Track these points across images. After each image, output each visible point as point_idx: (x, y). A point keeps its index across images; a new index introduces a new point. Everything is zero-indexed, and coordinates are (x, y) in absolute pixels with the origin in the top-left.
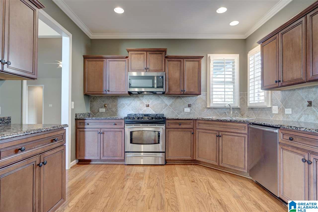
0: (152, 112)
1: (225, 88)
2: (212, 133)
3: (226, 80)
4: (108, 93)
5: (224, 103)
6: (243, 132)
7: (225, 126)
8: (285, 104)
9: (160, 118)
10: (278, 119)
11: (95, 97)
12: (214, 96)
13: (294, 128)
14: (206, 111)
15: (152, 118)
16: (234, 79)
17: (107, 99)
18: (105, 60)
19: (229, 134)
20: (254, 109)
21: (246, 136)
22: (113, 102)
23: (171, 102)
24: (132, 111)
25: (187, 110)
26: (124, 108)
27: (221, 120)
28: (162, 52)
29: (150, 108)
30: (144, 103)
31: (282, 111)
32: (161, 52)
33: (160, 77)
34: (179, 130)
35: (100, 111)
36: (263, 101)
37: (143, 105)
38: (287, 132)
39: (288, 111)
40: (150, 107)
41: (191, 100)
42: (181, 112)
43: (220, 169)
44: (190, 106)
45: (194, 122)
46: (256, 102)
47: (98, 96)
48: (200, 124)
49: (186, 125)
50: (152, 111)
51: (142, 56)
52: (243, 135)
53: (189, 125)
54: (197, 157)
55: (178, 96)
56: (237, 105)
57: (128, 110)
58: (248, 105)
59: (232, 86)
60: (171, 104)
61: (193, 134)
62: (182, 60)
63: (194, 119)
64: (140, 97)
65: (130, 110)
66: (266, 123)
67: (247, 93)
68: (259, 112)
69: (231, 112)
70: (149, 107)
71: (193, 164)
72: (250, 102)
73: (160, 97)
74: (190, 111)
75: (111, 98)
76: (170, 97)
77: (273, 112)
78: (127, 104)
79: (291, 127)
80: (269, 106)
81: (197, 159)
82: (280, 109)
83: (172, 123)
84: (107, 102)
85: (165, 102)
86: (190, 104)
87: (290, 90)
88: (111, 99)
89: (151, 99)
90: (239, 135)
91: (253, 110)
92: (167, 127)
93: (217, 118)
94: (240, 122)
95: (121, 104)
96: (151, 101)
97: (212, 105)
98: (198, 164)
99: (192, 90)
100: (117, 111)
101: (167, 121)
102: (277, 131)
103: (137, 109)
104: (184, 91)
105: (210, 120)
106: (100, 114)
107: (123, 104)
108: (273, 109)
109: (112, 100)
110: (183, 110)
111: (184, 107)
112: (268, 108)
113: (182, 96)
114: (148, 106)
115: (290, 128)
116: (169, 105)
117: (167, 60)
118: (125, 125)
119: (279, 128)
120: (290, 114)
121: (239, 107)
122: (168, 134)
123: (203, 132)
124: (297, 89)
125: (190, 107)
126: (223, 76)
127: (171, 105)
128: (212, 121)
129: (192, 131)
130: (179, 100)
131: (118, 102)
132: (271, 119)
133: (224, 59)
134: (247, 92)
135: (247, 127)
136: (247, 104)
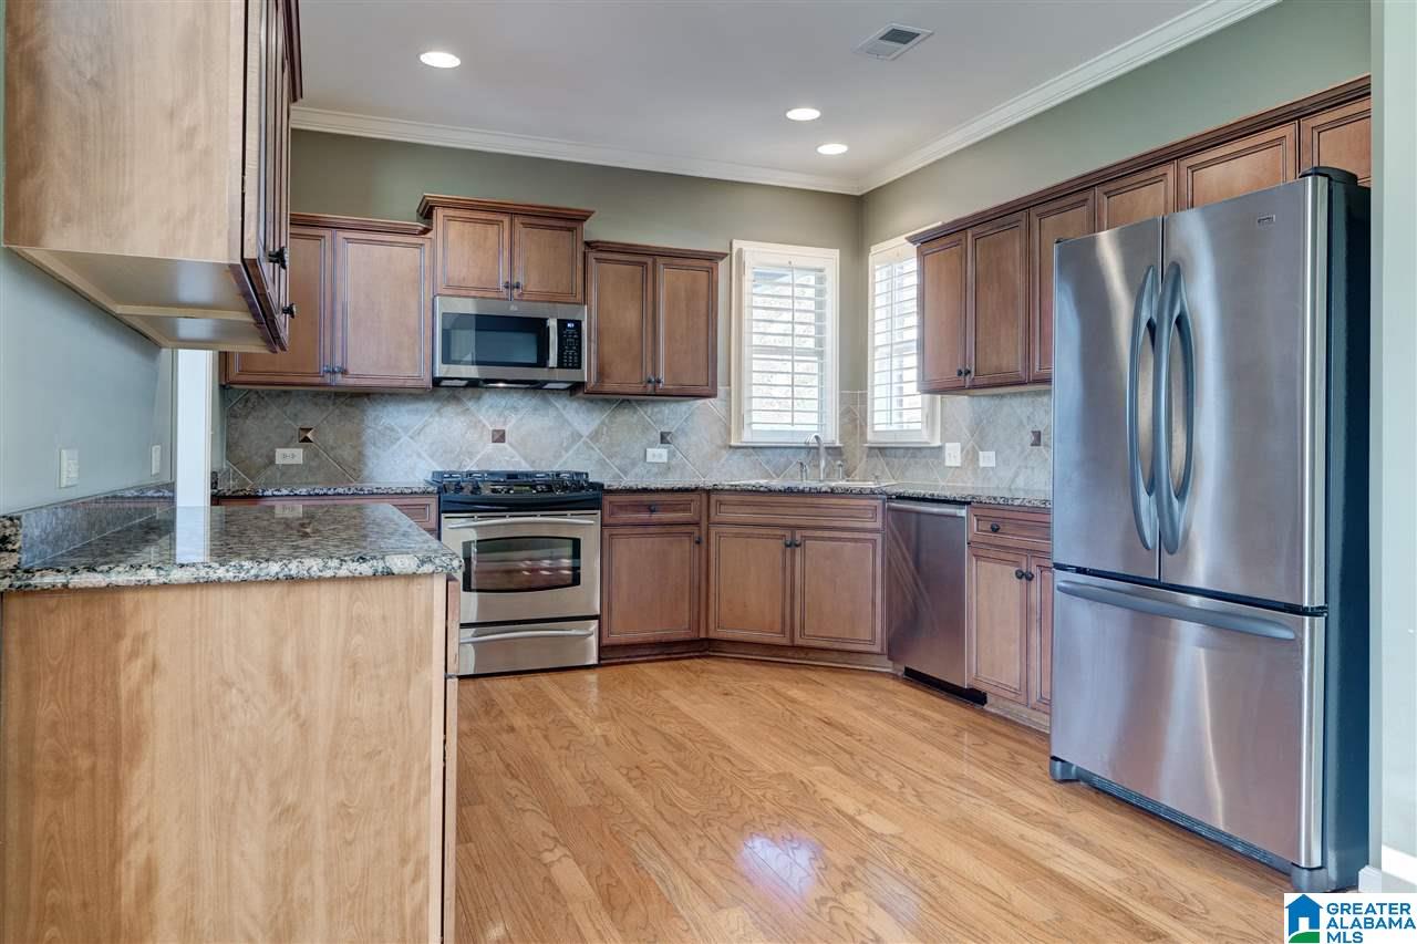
0: (519, 463)
1: (793, 373)
2: (768, 537)
3: (796, 345)
4: (339, 379)
5: (789, 428)
6: (869, 525)
7: (814, 511)
8: (980, 437)
9: (582, 488)
10: (960, 484)
11: (254, 398)
12: (756, 403)
13: (1001, 502)
14: (727, 460)
15: (550, 488)
16: (820, 342)
17: (316, 404)
18: (327, 233)
19: (826, 534)
20: (887, 452)
21: (878, 537)
22: (340, 421)
23: (598, 422)
24: (430, 461)
25: (658, 454)
26: (395, 447)
27: (801, 488)
28: (571, 220)
29: (510, 449)
30: (484, 426)
31: (971, 456)
32: (569, 224)
33: (569, 325)
34: (651, 530)
35: (279, 460)
36: (918, 426)
37: (481, 436)
38: (986, 512)
39: (987, 459)
40: (511, 444)
41: (671, 415)
42: (634, 464)
43: (794, 658)
44: (668, 438)
45: (701, 501)
46: (895, 427)
47: (269, 394)
48: (722, 507)
49: (675, 511)
50: (517, 458)
51: (492, 230)
52: (869, 536)
53: (684, 510)
54: (712, 626)
55: (623, 401)
56: (832, 436)
57: (415, 457)
58: (870, 437)
59: (815, 368)
60: (597, 432)
61: (698, 543)
62: (649, 261)
63: (704, 490)
64: (464, 400)
65: (424, 455)
66: (936, 493)
67: (866, 394)
68: (905, 460)
69: (823, 464)
70: (505, 445)
71: (698, 657)
72: (877, 428)
73: (550, 404)
74: (669, 458)
75: (334, 404)
76: (592, 401)
77: (948, 463)
78: (406, 429)
79: (995, 498)
80: (937, 443)
81: (712, 635)
82: (968, 452)
83: (623, 507)
84: (312, 416)
85: (570, 425)
86: (665, 429)
87: (993, 396)
88: (331, 408)
89: (515, 409)
90: (856, 535)
91: (886, 456)
92: (608, 520)
93: (787, 485)
94: (861, 494)
95: (380, 428)
96: (513, 419)
97: (747, 437)
98: (712, 654)
99: (687, 379)
100: (360, 457)
101: (608, 499)
102: (963, 512)
103: (452, 452)
104: (659, 382)
105: (762, 489)
106: (278, 475)
107: (392, 430)
108: (947, 452)
109: (337, 412)
110: (642, 455)
111: (645, 442)
112: (934, 448)
113: (637, 401)
114: (500, 437)
115: (993, 502)
116: (587, 434)
117: (592, 255)
118: (443, 515)
119: (969, 503)
120: (992, 468)
121: (838, 444)
122: (610, 545)
123: (737, 535)
124: (1009, 393)
125: (668, 443)
126: (787, 328)
127: (595, 436)
128: (770, 491)
129: (697, 534)
130: (626, 417)
131: (366, 422)
132: (943, 484)
133: (790, 263)
134: (866, 389)
135: (880, 511)
136: (863, 434)
